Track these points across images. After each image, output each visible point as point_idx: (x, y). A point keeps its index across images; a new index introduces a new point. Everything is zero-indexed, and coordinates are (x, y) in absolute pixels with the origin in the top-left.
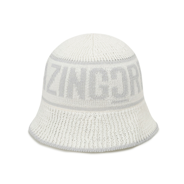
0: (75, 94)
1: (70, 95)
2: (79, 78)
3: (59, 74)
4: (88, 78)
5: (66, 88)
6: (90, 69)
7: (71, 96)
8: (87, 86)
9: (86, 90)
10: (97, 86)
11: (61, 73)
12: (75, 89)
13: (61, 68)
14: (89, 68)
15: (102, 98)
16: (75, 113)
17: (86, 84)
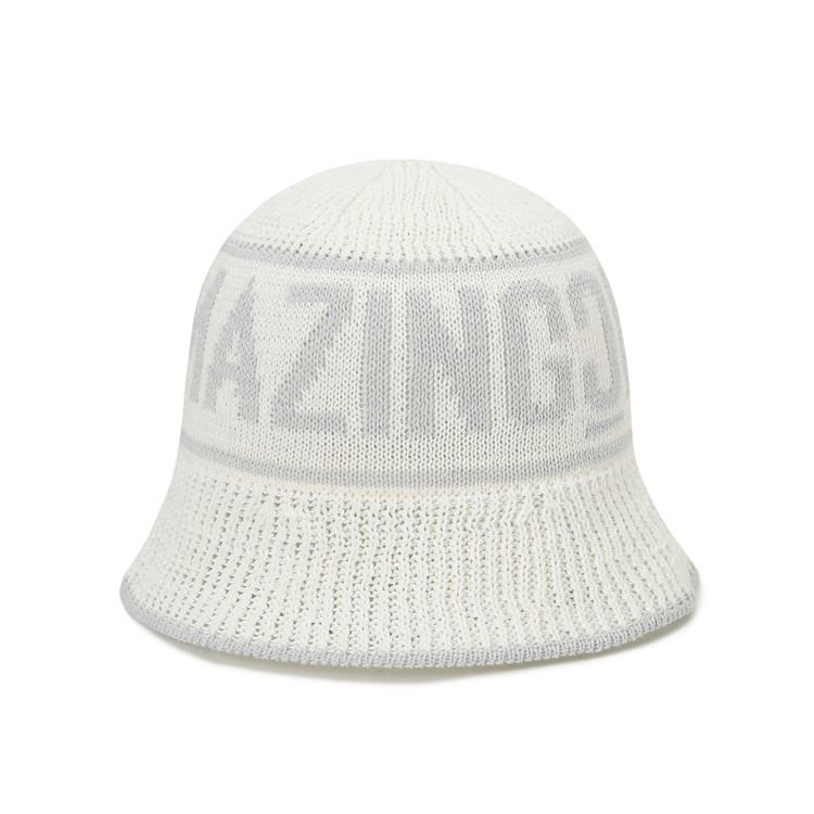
0: (447, 409)
1: (422, 423)
2: (456, 331)
3: (347, 328)
4: (495, 330)
5: (397, 390)
6: (496, 291)
7: (428, 424)
8: (497, 369)
9: (492, 388)
10: (534, 365)
11: (358, 321)
12: (443, 387)
13: (356, 301)
14: (494, 285)
15: (555, 413)
16: (452, 497)
17: (491, 357)
